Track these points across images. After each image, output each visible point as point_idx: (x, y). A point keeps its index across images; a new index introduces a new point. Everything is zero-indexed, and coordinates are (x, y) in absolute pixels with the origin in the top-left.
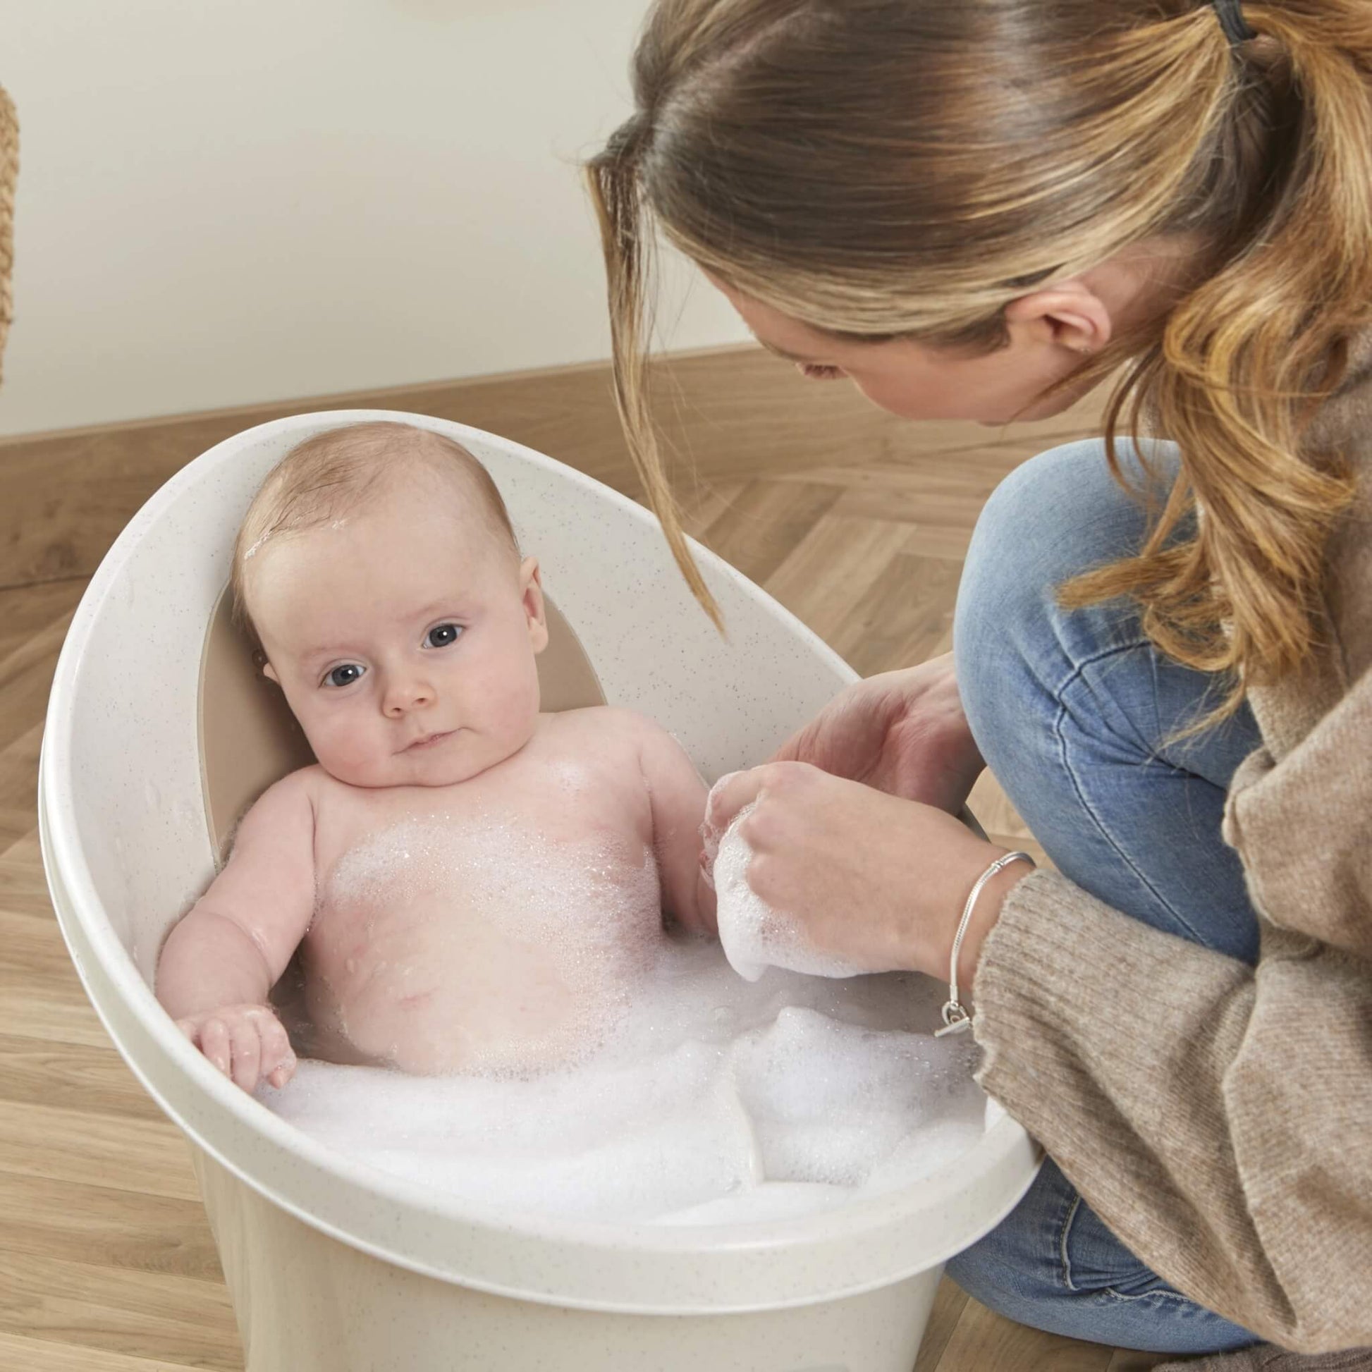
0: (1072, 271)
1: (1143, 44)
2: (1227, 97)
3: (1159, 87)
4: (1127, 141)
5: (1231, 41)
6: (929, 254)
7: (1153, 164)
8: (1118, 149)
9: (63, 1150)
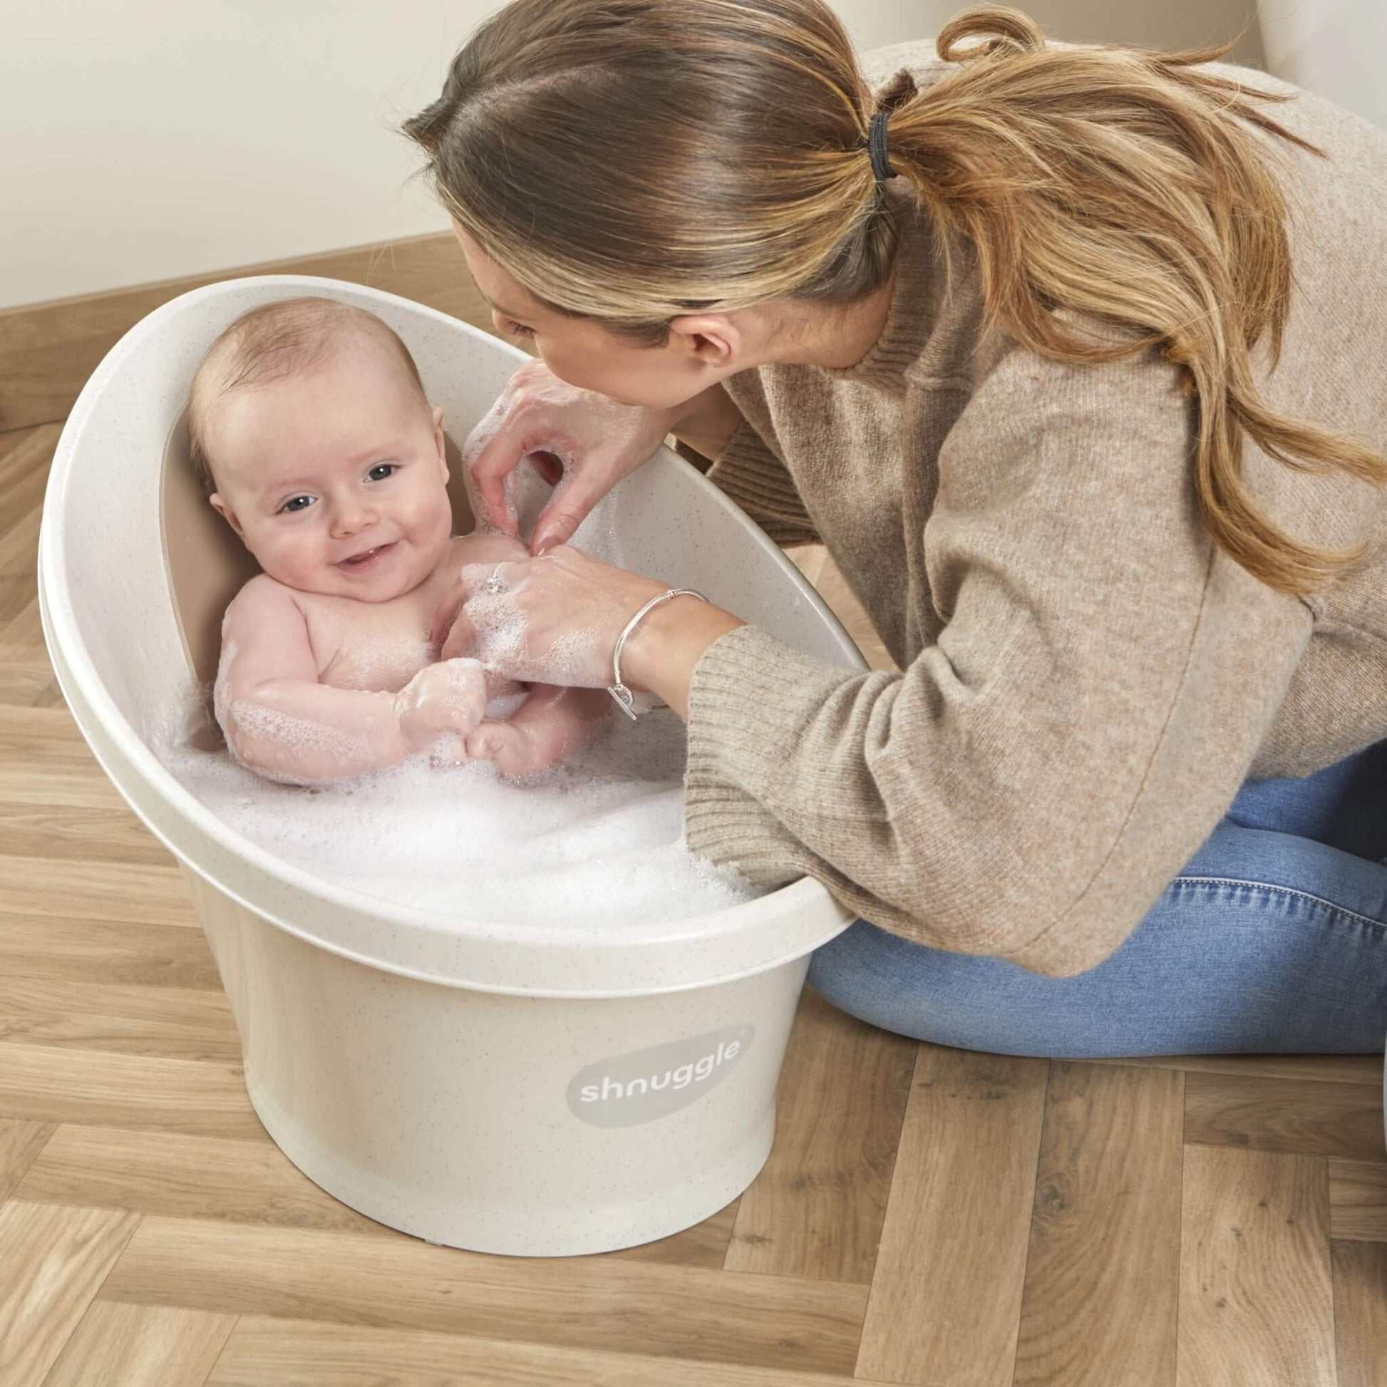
0: (725, 307)
1: (822, 163)
2: (864, 215)
3: (824, 196)
4: (792, 227)
5: (877, 178)
6: (634, 266)
7: (803, 248)
8: (784, 231)
9: (64, 893)
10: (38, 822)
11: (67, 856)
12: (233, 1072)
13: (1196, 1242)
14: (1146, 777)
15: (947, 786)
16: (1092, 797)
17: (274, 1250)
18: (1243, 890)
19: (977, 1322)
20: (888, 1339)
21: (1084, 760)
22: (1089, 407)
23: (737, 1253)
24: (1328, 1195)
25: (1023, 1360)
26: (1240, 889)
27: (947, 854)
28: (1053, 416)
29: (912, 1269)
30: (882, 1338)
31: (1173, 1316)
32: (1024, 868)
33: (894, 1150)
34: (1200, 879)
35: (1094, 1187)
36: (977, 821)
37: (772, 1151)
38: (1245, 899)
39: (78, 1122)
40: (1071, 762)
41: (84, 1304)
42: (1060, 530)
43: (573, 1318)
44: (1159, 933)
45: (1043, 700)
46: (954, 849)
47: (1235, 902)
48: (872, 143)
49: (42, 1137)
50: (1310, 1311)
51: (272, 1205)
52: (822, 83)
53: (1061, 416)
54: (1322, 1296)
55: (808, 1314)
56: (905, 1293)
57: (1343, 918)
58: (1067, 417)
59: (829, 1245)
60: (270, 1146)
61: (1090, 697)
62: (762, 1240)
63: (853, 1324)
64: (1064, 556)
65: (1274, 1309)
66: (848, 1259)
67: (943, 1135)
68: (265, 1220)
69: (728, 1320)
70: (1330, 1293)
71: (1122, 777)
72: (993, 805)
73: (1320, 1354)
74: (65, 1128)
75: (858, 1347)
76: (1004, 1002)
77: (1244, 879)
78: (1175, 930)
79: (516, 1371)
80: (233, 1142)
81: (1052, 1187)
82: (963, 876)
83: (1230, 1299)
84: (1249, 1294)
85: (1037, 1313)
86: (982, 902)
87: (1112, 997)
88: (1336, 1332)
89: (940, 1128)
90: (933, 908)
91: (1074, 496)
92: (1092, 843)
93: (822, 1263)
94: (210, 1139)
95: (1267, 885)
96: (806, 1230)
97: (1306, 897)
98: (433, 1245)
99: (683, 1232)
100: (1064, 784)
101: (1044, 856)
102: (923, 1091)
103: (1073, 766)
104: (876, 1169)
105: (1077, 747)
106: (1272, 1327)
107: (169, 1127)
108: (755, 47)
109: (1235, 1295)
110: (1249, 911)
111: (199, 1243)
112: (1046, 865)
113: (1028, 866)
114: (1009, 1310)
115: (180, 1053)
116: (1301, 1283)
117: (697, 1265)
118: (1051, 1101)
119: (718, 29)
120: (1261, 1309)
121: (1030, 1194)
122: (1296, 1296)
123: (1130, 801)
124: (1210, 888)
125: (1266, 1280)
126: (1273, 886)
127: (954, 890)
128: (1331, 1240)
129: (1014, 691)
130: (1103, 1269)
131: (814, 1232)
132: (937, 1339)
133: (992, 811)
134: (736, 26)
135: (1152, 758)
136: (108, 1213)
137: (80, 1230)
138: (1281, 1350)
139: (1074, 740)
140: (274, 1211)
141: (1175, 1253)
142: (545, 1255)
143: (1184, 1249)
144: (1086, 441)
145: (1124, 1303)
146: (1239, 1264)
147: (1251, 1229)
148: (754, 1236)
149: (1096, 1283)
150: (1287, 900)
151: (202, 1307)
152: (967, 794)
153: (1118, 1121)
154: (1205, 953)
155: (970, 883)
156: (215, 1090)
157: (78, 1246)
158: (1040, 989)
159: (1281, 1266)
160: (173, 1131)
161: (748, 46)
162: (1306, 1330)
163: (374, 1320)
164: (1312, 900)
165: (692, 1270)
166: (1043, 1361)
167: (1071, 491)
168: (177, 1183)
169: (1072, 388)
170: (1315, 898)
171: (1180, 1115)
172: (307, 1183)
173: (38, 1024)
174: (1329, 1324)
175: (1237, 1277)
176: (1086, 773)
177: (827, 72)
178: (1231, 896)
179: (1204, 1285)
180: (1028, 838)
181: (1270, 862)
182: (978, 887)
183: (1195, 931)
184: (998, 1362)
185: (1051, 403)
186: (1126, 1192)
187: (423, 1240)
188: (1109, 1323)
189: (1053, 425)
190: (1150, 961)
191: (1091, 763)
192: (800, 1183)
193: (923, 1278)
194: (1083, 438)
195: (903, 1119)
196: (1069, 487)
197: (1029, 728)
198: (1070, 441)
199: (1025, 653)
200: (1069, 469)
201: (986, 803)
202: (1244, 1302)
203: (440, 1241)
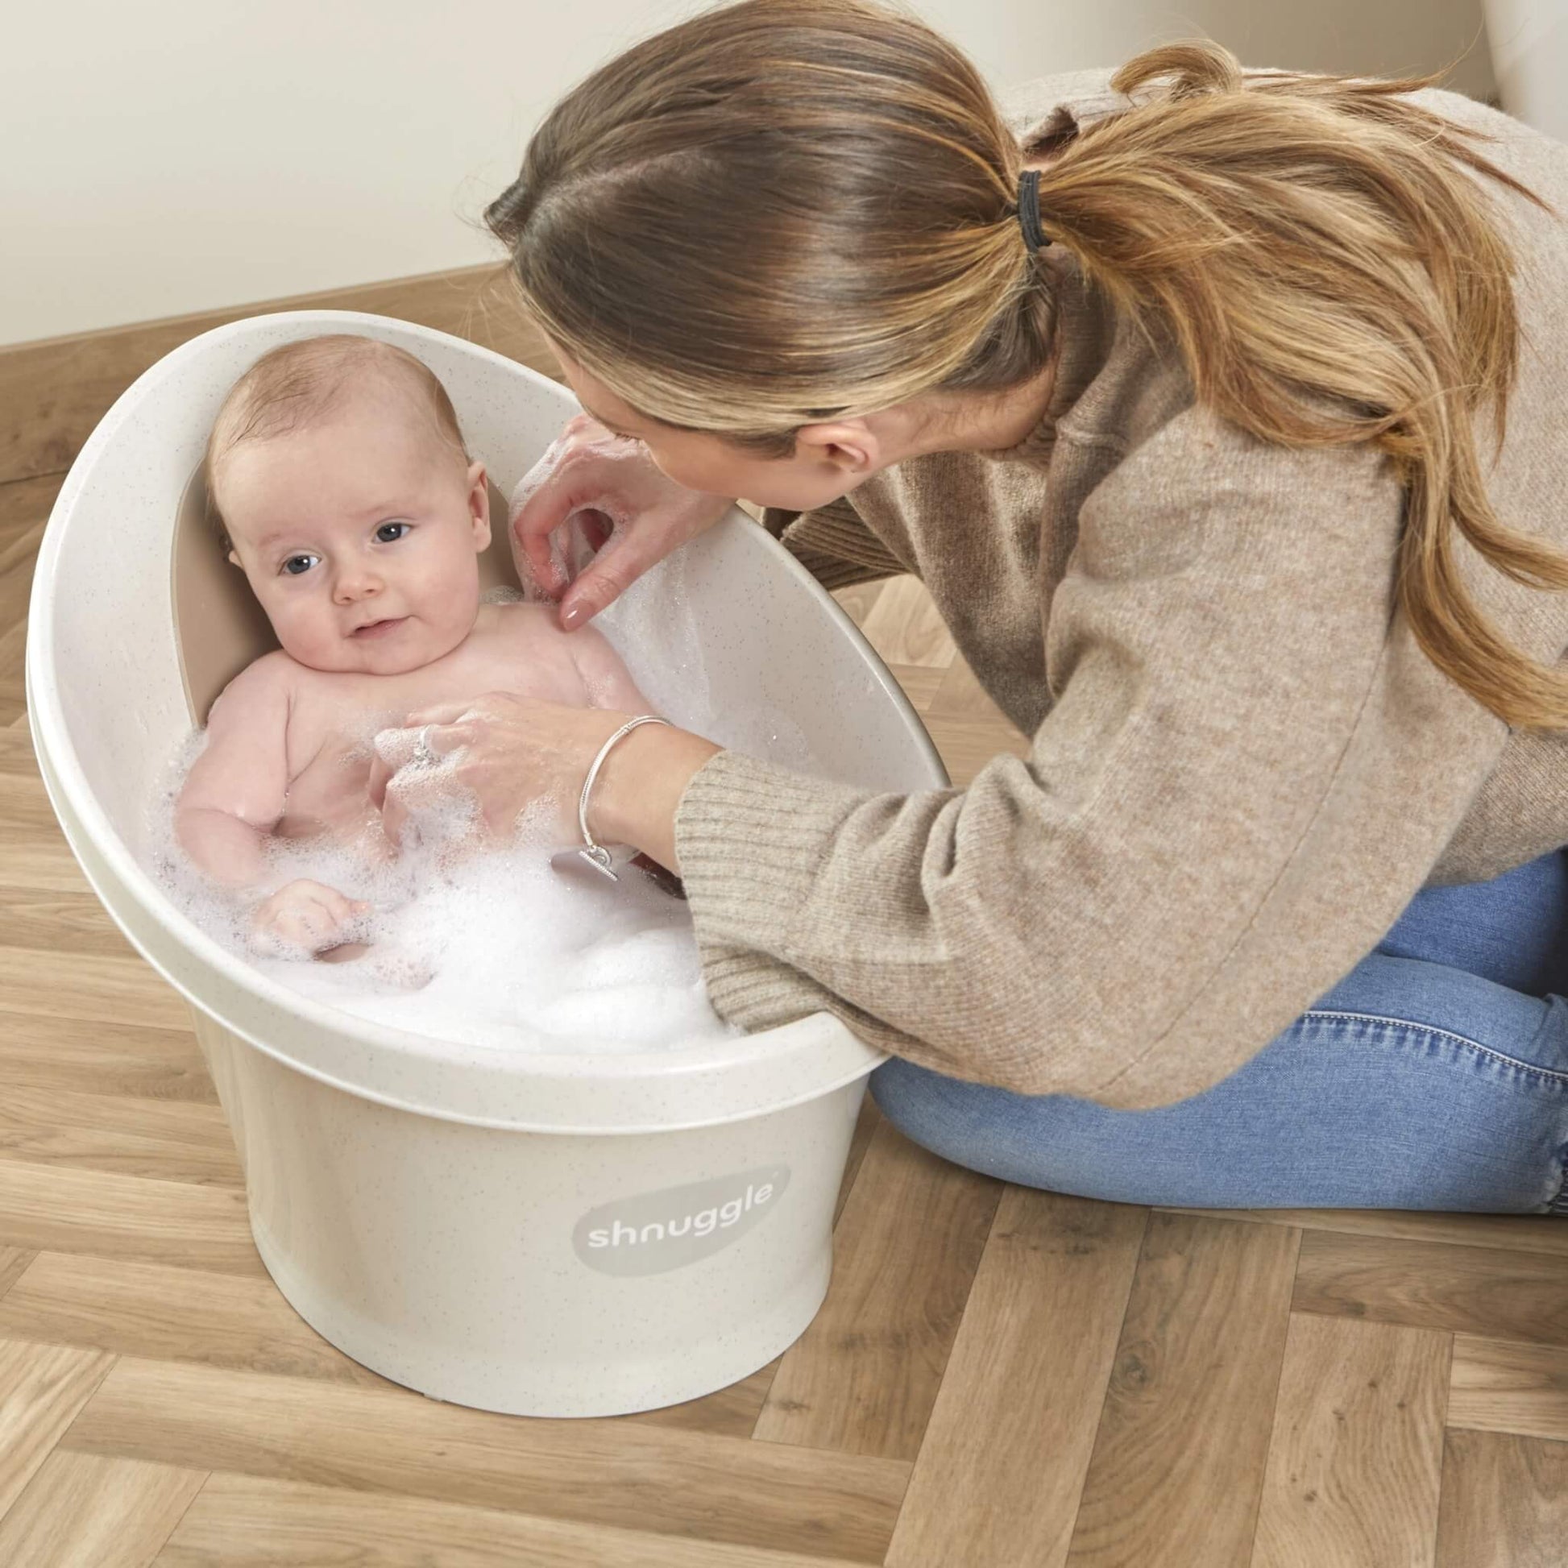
1: (961, 244)
2: (1014, 293)
4: (929, 319)
5: (1028, 248)
6: (747, 376)
10: (58, 911)
11: (83, 950)
12: (236, 1198)
13: (1291, 1425)
14: (1256, 914)
15: (1022, 916)
16: (1192, 935)
17: (258, 1400)
18: (1376, 1027)
19: (1030, 1508)
20: (927, 1525)
21: (1188, 894)
22: (1267, 488)
23: (769, 1420)
24: (1449, 1376)
25: (1077, 1553)
26: (1372, 1025)
27: (1018, 997)
28: (1224, 492)
29: (964, 1445)
30: (920, 1523)
31: (1254, 1510)
32: (1103, 1008)
33: (960, 1309)
34: (1326, 1013)
35: (1182, 1359)
36: (1056, 957)
37: (823, 1305)
38: (1378, 1038)
39: (59, 1249)
40: (1174, 896)
41: (43, 1453)
42: (1209, 624)
43: (578, 1488)
44: (1276, 1074)
45: (1147, 824)
46: (1027, 991)
47: (1366, 1041)
48: (1021, 209)
49: (20, 1266)
50: (1411, 1508)
51: (261, 1349)
52: (955, 152)
53: (1232, 494)
54: (1427, 1493)
55: (841, 1492)
56: (952, 1473)
57: (1492, 1061)
58: (1240, 495)
59: (874, 1414)
60: (266, 1282)
61: (1202, 825)
62: (798, 1406)
63: (889, 1506)
64: (1209, 657)
65: (1371, 1505)
66: (893, 1431)
67: (1017, 1293)
68: (252, 1365)
69: (750, 1497)
70: (1437, 1488)
71: (1231, 914)
72: (1076, 940)
73: (1417, 1559)
74: (46, 1256)
75: (892, 1532)
76: (1095, 1146)
77: (1378, 1015)
78: (1295, 1071)
79: (507, 1546)
80: (227, 1277)
81: (1134, 1357)
82: (1035, 1019)
83: (1321, 1493)
84: (1344, 1489)
85: (1099, 1500)
86: (1053, 1049)
87: (1220, 1144)
88: (1438, 1535)
89: (1016, 1285)
90: (997, 1054)
91: (1234, 588)
92: (1185, 983)
93: (863, 1435)
94: (202, 1273)
95: (1404, 1022)
96: (850, 1397)
97: (1450, 1037)
98: (433, 1400)
99: (711, 1394)
100: (1163, 919)
101: (1127, 996)
102: (1001, 1242)
103: (1176, 900)
104: (937, 1330)
105: (1182, 880)
106: (1366, 1527)
107: (160, 1258)
108: (873, 119)
109: (1327, 1489)
110: (1382, 1051)
111: (176, 1390)
112: (1129, 1006)
113: (1107, 1008)
114: (1067, 1497)
115: (180, 1175)
116: (1405, 1477)
117: (722, 1432)
118: (1145, 1258)
119: (830, 100)
120: (1356, 1506)
121: (1108, 1365)
122: (1397, 1489)
123: (1235, 938)
124: (1338, 1023)
125: (1365, 1472)
126: (1411, 1023)
127: (1023, 1035)
128: (1446, 1427)
129: (1115, 813)
130: (1180, 1453)
131: (859, 1399)
132: (982, 1526)
133: (1075, 946)
134: (851, 95)
135: (1268, 893)
136: (81, 1352)
137: (49, 1369)
138: (1373, 1552)
139: (1179, 870)
140: (263, 1357)
141: (1265, 1436)
142: (555, 1415)
143: (1275, 1433)
144: (1257, 526)
145: (1200, 1492)
146: (1336, 1454)
147: (1355, 1413)
148: (791, 1402)
149: (1170, 1469)
150: (1427, 1039)
151: (168, 1462)
152: (1046, 926)
153: (1219, 1282)
154: (1328, 1098)
155: (1042, 1027)
156: (215, 1218)
157: (43, 1388)
158: (1137, 1134)
159: (1385, 1456)
160: (162, 1263)
161: (866, 117)
162: (1404, 1530)
163: (356, 1482)
164: (1456, 1040)
165: (717, 1438)
166: (1099, 1555)
167: (1231, 582)
168: (160, 1321)
169: (1249, 463)
170: (1460, 1038)
171: (1290, 1277)
172: (303, 1325)
173: (31, 1139)
174: (1431, 1525)
175: (1333, 1467)
176: (1189, 909)
177: (961, 139)
178: (1362, 1033)
179: (1294, 1475)
180: (1112, 978)
181: (1410, 996)
182: (1051, 1031)
183: (1318, 1073)
184: (1048, 1555)
185: (1223, 477)
186: (1217, 1366)
187: (422, 1394)
188: (1180, 1515)
189: (1221, 501)
190: (1265, 1105)
191: (1198, 898)
192: (850, 1344)
193: (975, 1456)
194: (1254, 523)
195: (975, 1274)
196: (1230, 578)
197: (1131, 855)
198: (1239, 524)
199: (1130, 768)
200: (1233, 556)
201: (1068, 936)
202: (1337, 1497)
203: (440, 1396)
